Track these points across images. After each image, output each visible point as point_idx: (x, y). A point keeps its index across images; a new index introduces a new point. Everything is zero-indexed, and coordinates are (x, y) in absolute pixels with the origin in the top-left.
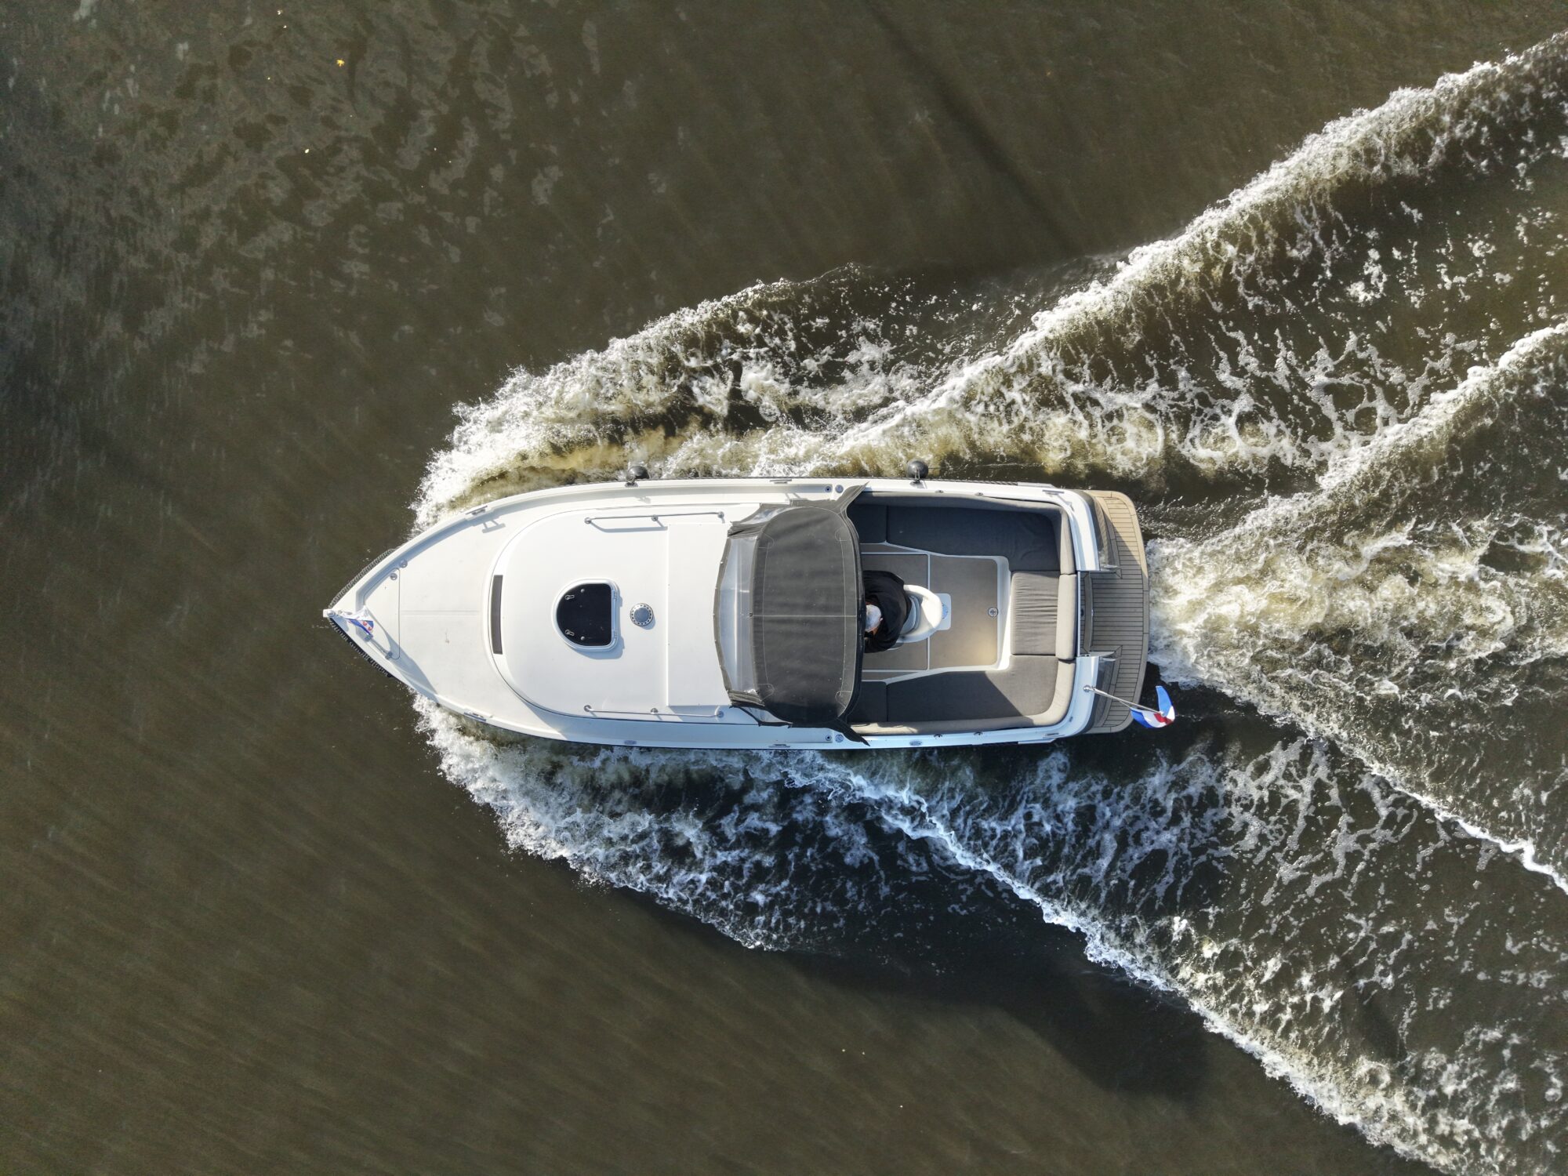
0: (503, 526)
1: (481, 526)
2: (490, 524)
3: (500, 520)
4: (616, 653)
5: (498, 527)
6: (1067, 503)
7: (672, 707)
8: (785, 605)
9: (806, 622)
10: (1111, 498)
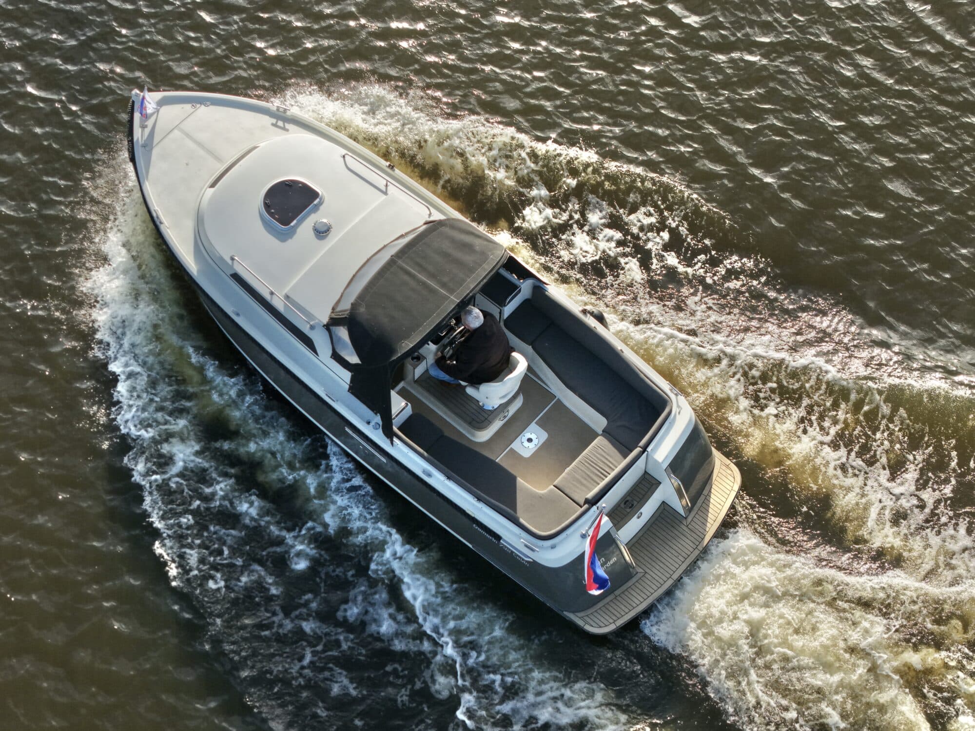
0: (287, 130)
1: (274, 121)
2: (280, 123)
3: (288, 126)
4: (284, 237)
5: (284, 129)
6: (678, 406)
7: (287, 297)
8: (420, 266)
9: (424, 284)
10: (727, 466)
